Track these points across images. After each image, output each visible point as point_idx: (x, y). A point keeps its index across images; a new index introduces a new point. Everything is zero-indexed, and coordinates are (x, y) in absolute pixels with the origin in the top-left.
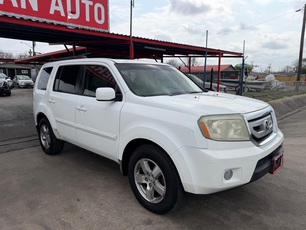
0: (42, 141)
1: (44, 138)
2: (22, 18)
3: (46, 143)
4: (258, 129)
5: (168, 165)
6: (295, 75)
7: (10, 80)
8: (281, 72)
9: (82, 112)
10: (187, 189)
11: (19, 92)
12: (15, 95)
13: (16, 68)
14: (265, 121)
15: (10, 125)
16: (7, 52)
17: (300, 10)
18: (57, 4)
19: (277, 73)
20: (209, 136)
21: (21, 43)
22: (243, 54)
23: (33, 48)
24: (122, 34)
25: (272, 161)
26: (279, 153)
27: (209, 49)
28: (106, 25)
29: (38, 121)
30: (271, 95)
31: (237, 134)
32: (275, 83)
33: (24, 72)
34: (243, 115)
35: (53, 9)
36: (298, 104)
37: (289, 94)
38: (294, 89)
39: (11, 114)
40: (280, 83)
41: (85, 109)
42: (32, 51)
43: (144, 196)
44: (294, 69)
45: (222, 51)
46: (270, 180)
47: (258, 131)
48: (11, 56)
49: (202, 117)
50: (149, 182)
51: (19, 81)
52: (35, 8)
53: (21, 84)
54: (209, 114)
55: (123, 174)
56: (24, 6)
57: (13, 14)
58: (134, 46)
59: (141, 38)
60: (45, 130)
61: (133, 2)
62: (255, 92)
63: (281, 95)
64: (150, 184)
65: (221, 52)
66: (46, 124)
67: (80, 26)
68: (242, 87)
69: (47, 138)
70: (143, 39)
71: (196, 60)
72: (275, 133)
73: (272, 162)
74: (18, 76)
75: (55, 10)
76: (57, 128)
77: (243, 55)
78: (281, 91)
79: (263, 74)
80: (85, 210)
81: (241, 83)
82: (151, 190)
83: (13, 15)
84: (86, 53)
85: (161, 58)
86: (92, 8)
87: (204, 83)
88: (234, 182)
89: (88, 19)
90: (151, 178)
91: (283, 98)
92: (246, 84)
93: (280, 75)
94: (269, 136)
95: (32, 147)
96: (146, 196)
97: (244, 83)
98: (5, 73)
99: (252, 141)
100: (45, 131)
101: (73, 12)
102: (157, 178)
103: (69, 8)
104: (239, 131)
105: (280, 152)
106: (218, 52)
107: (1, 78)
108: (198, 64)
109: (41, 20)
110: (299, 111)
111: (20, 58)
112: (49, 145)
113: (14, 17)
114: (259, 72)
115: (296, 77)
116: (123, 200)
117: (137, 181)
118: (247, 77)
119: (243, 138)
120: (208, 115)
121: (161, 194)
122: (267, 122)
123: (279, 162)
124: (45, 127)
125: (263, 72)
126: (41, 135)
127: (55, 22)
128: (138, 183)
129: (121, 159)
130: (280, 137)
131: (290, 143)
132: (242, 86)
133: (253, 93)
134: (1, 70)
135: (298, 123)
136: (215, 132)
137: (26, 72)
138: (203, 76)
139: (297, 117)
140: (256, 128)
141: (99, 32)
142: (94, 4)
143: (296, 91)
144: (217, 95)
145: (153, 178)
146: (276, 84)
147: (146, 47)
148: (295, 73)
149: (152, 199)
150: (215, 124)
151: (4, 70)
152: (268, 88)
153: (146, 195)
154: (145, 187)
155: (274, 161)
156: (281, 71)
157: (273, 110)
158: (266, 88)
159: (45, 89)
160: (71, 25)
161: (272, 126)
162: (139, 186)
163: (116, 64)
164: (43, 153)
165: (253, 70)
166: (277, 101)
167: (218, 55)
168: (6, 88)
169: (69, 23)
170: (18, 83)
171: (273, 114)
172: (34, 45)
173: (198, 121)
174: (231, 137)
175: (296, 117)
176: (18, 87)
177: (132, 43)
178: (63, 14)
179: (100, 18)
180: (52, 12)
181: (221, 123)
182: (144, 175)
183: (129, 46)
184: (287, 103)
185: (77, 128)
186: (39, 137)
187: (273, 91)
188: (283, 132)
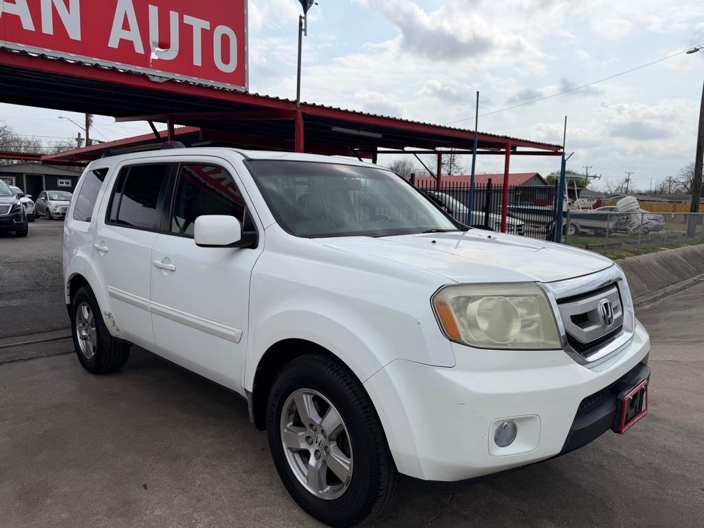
0: (80, 341)
1: (84, 333)
2: (43, 55)
3: (87, 346)
4: (585, 321)
5: (360, 407)
6: (687, 199)
7: (30, 200)
8: (655, 192)
9: (164, 273)
10: (404, 467)
11: (49, 229)
12: (36, 234)
13: (46, 175)
14: (601, 301)
15: (14, 303)
16: (29, 138)
17: (698, 50)
18: (126, 26)
19: (645, 194)
20: (459, 335)
21: (60, 118)
22: (563, 148)
23: (87, 130)
24: (278, 98)
25: (618, 400)
26: (636, 381)
27: (482, 134)
28: (241, 74)
29: (72, 295)
30: (630, 243)
31: (530, 333)
32: (640, 216)
33: (63, 183)
34: (545, 287)
35: (116, 37)
36: (693, 265)
37: (672, 241)
38: (685, 232)
39: (21, 277)
40: (652, 216)
41: (171, 266)
42: (83, 136)
43: (303, 481)
44: (685, 186)
45: (513, 139)
46: (619, 447)
47: (583, 327)
48: (37, 147)
49: (442, 288)
50: (316, 447)
51: (50, 204)
52: (75, 32)
53: (55, 210)
54: (460, 282)
55: (254, 426)
56: (48, 28)
57: (23, 45)
58: (306, 125)
59: (322, 107)
60: (86, 315)
61: (303, 25)
62: (592, 236)
63: (653, 245)
64: (316, 452)
65: (510, 143)
66: (88, 301)
67: (179, 77)
68: (561, 224)
69: (89, 335)
70: (327, 108)
71: (456, 162)
72: (629, 331)
73: (620, 404)
74: (47, 192)
75: (121, 39)
76: (110, 311)
77: (562, 150)
78: (654, 235)
79: (612, 195)
80: (156, 513)
81: (558, 215)
82: (319, 467)
83: (21, 49)
84: (201, 141)
85: (371, 156)
86: (207, 36)
87: (470, 212)
88: (519, 451)
89: (197, 61)
90: (321, 437)
91: (658, 250)
92: (571, 217)
93: (652, 199)
94: (614, 339)
95: (58, 354)
96: (306, 482)
97: (565, 214)
98: (19, 184)
99: (566, 351)
100: (87, 318)
101: (164, 44)
102: (334, 437)
103: (154, 36)
104: (535, 326)
105: (638, 379)
106: (504, 141)
107: (7, 195)
108: (462, 170)
109: (89, 61)
110: (697, 282)
111: (59, 151)
112: (94, 351)
113: (24, 54)
114: (603, 192)
115: (689, 203)
116: (253, 490)
117: (287, 444)
118: (573, 202)
119: (544, 343)
120: (455, 283)
121: (343, 478)
122: (606, 305)
123: (637, 402)
124: (86, 307)
125: (613, 192)
126: (77, 328)
127: (121, 67)
128: (289, 448)
129: (250, 389)
130: (640, 341)
131: (670, 357)
132: (560, 222)
133: (588, 238)
134: (11, 177)
135: (694, 311)
136: (473, 325)
137: (68, 183)
138: (469, 196)
139: (691, 295)
140: (578, 320)
141: (223, 90)
142: (213, 27)
143: (688, 236)
144: (490, 237)
145: (325, 437)
146: (642, 217)
147: (335, 129)
148: (687, 193)
149: (322, 489)
150: (473, 307)
151: (18, 179)
152: (622, 227)
153: (307, 479)
154: (305, 459)
155: (622, 402)
156: (653, 189)
157: (623, 275)
158: (618, 227)
159: (88, 220)
160: (158, 73)
161: (620, 313)
162: (291, 456)
163: (248, 162)
164: (81, 369)
165: (588, 187)
166: (643, 258)
167: (504, 150)
168: (17, 217)
169: (152, 68)
170: (48, 208)
171: (624, 285)
172: (88, 124)
173: (432, 298)
174: (515, 340)
175: (688, 295)
176: (48, 217)
177: (300, 116)
178: (139, 49)
179: (226, 60)
180: (113, 43)
181: (490, 305)
182: (302, 429)
183: (294, 124)
184: (667, 263)
185: (154, 311)
186: (73, 333)
187: (635, 234)
188: (648, 330)
